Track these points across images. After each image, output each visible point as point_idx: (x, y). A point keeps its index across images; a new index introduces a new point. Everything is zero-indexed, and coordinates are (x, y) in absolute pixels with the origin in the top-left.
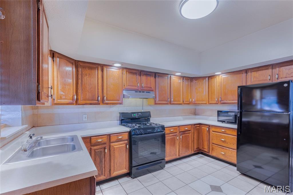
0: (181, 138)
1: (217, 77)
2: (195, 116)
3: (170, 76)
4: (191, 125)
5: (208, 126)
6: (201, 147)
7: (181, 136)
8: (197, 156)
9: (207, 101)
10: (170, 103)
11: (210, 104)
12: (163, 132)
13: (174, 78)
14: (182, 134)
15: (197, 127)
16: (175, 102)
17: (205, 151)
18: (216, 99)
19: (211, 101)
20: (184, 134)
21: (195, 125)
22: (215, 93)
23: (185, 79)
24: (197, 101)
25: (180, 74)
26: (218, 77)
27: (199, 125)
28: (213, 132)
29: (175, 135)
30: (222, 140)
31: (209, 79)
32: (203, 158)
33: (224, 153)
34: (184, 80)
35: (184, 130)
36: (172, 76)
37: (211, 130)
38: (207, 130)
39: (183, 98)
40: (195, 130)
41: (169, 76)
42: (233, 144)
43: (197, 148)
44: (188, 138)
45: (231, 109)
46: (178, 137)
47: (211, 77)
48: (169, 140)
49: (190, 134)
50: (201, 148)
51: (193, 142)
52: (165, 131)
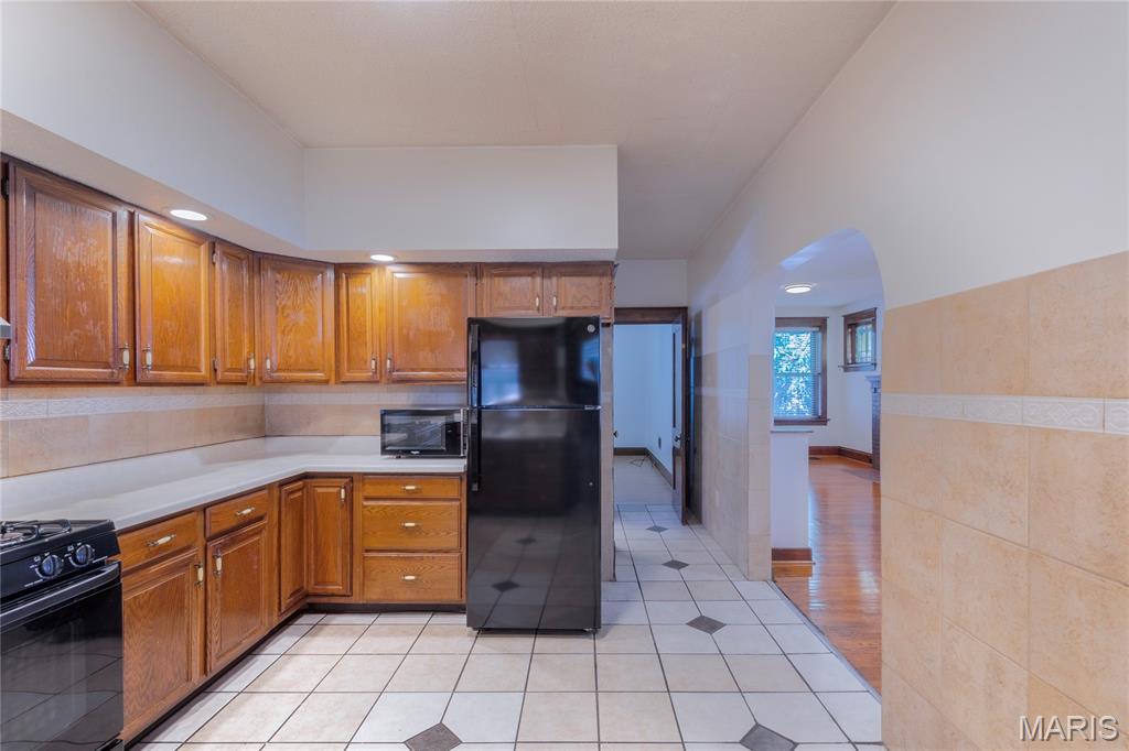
0: (219, 568)
1: (375, 272)
2: (261, 440)
3: (132, 215)
4: (269, 487)
5: (347, 480)
6: (313, 582)
7: (219, 561)
8: (291, 629)
9: (330, 371)
10: (134, 377)
11: (344, 383)
12: (108, 570)
13: (161, 234)
14: (224, 547)
15: (292, 492)
16: (168, 375)
17: (333, 595)
18: (373, 362)
19: (349, 370)
20: (234, 542)
21: (282, 484)
22: (368, 335)
23: (224, 253)
24: (284, 371)
25: (203, 218)
26: (376, 270)
27: (300, 483)
28: (365, 503)
29: (184, 565)
30: (407, 525)
31: (337, 277)
32: (327, 629)
33: (412, 578)
34: (217, 258)
35: (234, 523)
36: (142, 218)
37: (358, 496)
38: (343, 496)
39: (213, 353)
40: (283, 509)
41: (123, 214)
42: (448, 533)
43: (292, 595)
44: (256, 559)
45: (422, 403)
46: (201, 571)
47: (347, 270)
48: (141, 607)
49: (265, 534)
50: (311, 587)
51: (276, 571)
52: (118, 558)
